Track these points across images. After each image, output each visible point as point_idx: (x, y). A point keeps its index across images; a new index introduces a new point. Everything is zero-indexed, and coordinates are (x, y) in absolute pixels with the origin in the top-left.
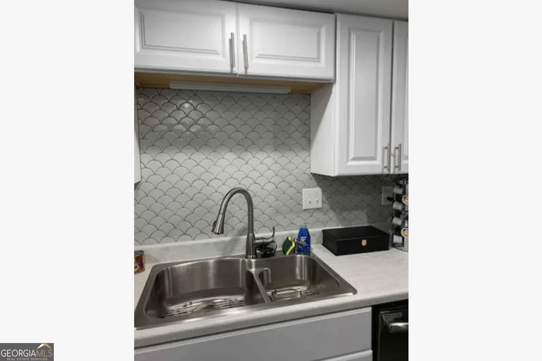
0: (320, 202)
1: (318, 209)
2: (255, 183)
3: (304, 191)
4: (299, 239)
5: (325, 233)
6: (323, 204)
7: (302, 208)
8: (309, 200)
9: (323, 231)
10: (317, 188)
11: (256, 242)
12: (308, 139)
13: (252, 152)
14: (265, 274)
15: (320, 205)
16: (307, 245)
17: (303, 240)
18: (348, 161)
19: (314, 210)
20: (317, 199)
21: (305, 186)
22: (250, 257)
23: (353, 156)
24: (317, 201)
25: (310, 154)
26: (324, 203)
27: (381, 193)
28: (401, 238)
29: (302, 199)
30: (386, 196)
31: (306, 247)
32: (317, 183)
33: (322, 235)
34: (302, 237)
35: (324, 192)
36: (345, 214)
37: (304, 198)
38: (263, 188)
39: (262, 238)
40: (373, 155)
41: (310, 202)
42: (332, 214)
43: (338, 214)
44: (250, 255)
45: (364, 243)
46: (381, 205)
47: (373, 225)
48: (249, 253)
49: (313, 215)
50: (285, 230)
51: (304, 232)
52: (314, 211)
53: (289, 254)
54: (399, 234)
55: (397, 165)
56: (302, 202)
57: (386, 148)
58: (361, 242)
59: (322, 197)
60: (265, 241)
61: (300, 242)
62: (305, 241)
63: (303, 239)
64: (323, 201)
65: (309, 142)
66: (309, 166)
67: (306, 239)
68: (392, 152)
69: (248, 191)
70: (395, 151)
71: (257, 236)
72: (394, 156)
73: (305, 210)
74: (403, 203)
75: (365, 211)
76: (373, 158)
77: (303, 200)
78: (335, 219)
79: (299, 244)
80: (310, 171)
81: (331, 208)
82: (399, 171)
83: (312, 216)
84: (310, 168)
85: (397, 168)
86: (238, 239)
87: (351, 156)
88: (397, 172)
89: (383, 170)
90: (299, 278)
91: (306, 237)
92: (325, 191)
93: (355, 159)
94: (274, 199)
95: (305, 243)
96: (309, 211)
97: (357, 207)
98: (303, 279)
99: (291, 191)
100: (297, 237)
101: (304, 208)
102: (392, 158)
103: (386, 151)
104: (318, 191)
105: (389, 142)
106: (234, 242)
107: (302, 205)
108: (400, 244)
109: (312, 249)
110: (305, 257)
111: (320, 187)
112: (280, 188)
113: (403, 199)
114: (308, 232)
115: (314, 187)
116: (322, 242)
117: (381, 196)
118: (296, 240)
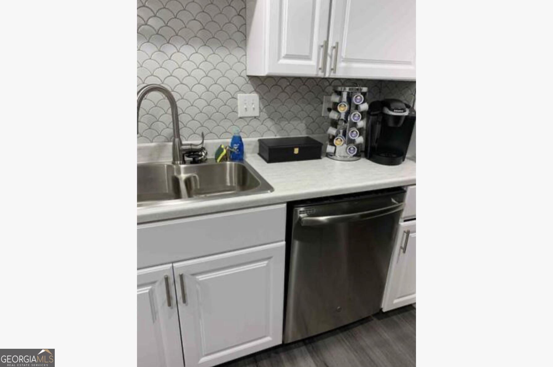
0: (257, 110)
1: (255, 117)
2: (181, 83)
3: (240, 96)
4: (232, 147)
5: (261, 142)
6: (260, 112)
7: (237, 115)
8: (245, 107)
9: (260, 141)
10: (254, 93)
11: (182, 148)
12: (244, 34)
13: (176, 45)
14: (192, 179)
15: (257, 113)
16: (239, 153)
17: (236, 148)
18: (279, 59)
19: (251, 118)
20: (253, 106)
21: (240, 90)
22: (177, 163)
23: (285, 53)
24: (254, 109)
25: (246, 53)
26: (262, 111)
27: (322, 103)
28: (334, 148)
29: (237, 106)
30: (327, 107)
31: (239, 155)
32: (254, 88)
33: (258, 145)
34: (235, 145)
35: (261, 98)
36: (283, 123)
37: (239, 104)
38: (191, 91)
39: (191, 145)
40: (307, 54)
41: (246, 109)
42: (269, 123)
43: (276, 124)
44: (177, 161)
45: (296, 151)
46: (321, 116)
47: (311, 136)
48: (176, 159)
49: (250, 124)
50: (219, 138)
51: (237, 140)
52: (251, 120)
53: (220, 161)
54: (333, 145)
55: (332, 67)
56: (237, 110)
57: (322, 46)
58: (293, 151)
59: (260, 105)
60: (193, 147)
61: (233, 150)
62: (237, 149)
63: (236, 146)
64: (260, 108)
65: (245, 38)
66: (245, 68)
67: (239, 146)
68: (329, 51)
69: (172, 93)
70: (332, 50)
71: (184, 142)
72: (331, 57)
73: (241, 118)
74: (338, 112)
75: (304, 121)
76: (308, 58)
77: (239, 107)
78: (273, 128)
79: (231, 152)
80: (246, 73)
81: (269, 118)
82: (334, 74)
83: (248, 124)
84: (246, 69)
85: (332, 71)
86: (165, 146)
87: (284, 52)
88: (333, 75)
89: (317, 71)
90: (229, 184)
91: (238, 145)
92: (263, 98)
93: (288, 57)
94: (205, 103)
95: (238, 150)
96: (246, 119)
97: (296, 117)
98: (234, 185)
99: (224, 96)
100: (230, 145)
101: (239, 115)
102: (329, 59)
103: (322, 50)
104: (255, 97)
105: (325, 39)
106: (160, 149)
107: (237, 113)
108: (332, 153)
109: (246, 157)
110: (235, 164)
111: (257, 92)
112: (211, 92)
113: (338, 107)
114: (241, 140)
115: (250, 93)
116: (258, 151)
117: (322, 107)
118: (228, 148)
